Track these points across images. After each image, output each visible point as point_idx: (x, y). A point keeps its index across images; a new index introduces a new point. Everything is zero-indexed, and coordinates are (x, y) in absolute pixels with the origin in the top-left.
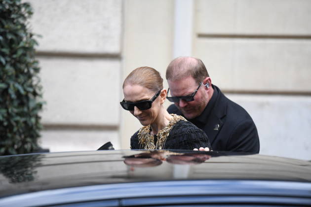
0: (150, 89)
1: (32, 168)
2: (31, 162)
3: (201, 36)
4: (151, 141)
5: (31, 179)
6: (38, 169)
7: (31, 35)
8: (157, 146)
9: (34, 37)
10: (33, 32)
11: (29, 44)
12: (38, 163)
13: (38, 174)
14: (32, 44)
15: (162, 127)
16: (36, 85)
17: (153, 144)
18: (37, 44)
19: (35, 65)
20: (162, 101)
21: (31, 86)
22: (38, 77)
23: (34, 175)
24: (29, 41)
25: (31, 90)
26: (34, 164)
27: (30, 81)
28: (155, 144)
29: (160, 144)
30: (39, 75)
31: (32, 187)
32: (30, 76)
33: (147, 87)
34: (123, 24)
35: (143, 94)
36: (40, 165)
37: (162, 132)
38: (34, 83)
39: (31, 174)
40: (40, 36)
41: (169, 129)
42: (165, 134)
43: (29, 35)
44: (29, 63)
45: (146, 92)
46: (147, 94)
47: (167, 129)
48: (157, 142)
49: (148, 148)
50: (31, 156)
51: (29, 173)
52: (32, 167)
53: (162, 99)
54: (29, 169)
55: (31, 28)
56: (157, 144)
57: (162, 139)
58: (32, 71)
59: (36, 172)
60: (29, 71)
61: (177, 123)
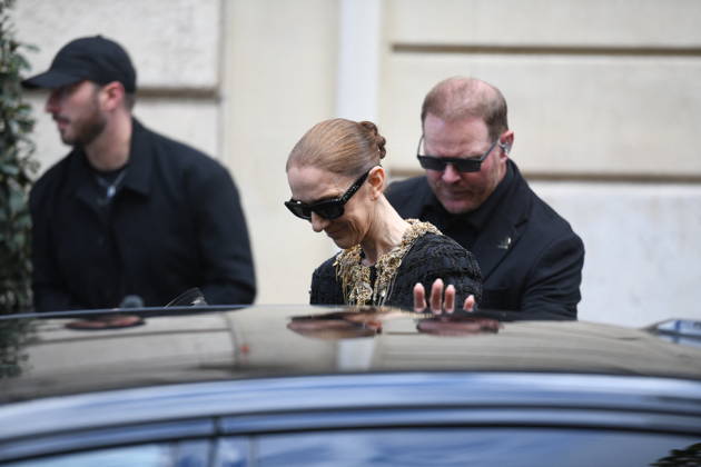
0: (339, 172)
1: (17, 348)
2: (15, 335)
3: (399, 48)
4: (363, 280)
5: (13, 371)
6: (31, 350)
7: (13, 46)
8: (376, 291)
9: (20, 51)
10: (18, 38)
11: (9, 66)
12: (30, 335)
13: (31, 360)
14: (14, 66)
15: (387, 247)
16: (25, 159)
17: (367, 285)
18: (27, 66)
19: (23, 114)
20: (374, 193)
21: (14, 162)
22: (29, 142)
23: (21, 364)
24: (8, 60)
25: (14, 171)
26: (21, 339)
27: (11, 150)
28: (373, 287)
29: (383, 284)
30: (31, 136)
31: (17, 391)
32: (11, 140)
33: (331, 170)
34: (223, 22)
35: (322, 186)
36: (35, 342)
37: (388, 259)
38: (21, 155)
39: (14, 363)
40: (32, 48)
41: (403, 251)
42: (392, 262)
43: (7, 46)
44: (9, 109)
45: (330, 182)
46: (333, 186)
47: (398, 252)
48: (377, 282)
49: (356, 294)
50: (16, 320)
51: (11, 358)
52: (18, 346)
53: (375, 188)
54: (10, 349)
55: (12, 30)
56: (376, 286)
57: (387, 274)
58: (15, 128)
59: (25, 358)
60: (8, 128)
61: (420, 237)
